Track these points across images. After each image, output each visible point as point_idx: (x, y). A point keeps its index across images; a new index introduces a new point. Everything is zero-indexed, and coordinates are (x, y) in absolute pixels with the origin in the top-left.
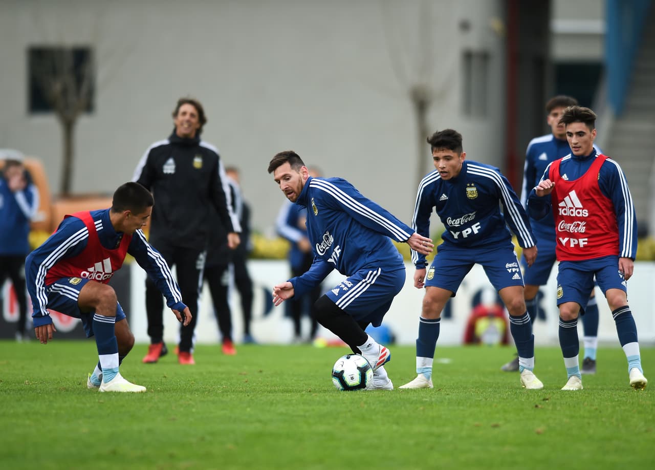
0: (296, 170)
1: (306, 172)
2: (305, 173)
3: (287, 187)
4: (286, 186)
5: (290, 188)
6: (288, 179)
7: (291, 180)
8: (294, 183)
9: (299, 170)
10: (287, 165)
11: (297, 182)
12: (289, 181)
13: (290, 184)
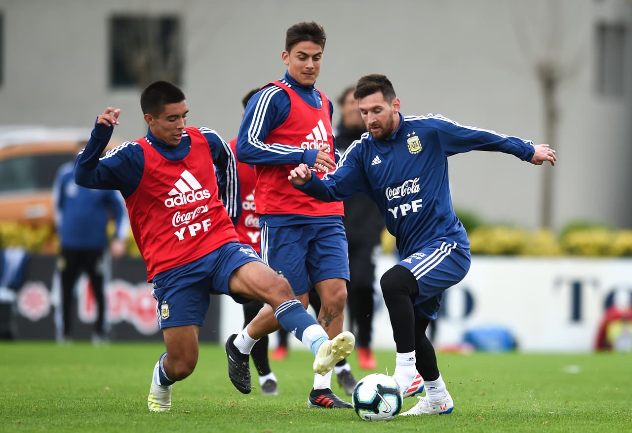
0: (388, 102)
1: (398, 105)
2: (396, 106)
3: (375, 121)
4: (374, 119)
5: (378, 123)
6: (378, 112)
7: (382, 113)
8: (384, 117)
9: (391, 103)
10: (378, 95)
11: (388, 118)
12: (379, 114)
13: (379, 119)
